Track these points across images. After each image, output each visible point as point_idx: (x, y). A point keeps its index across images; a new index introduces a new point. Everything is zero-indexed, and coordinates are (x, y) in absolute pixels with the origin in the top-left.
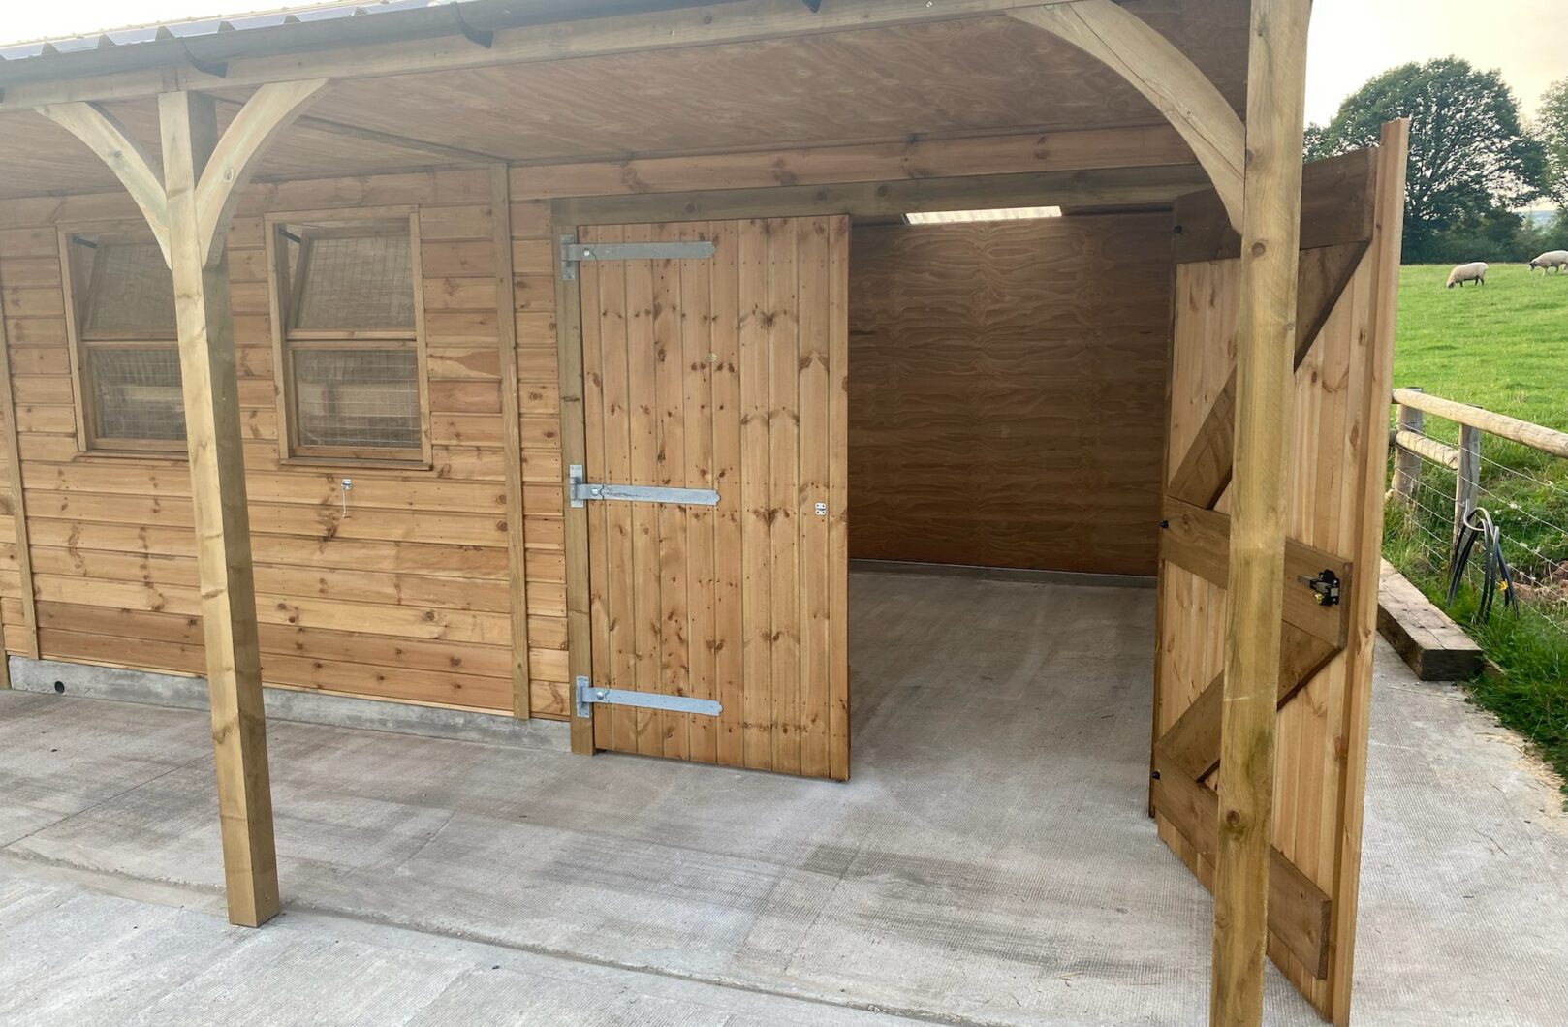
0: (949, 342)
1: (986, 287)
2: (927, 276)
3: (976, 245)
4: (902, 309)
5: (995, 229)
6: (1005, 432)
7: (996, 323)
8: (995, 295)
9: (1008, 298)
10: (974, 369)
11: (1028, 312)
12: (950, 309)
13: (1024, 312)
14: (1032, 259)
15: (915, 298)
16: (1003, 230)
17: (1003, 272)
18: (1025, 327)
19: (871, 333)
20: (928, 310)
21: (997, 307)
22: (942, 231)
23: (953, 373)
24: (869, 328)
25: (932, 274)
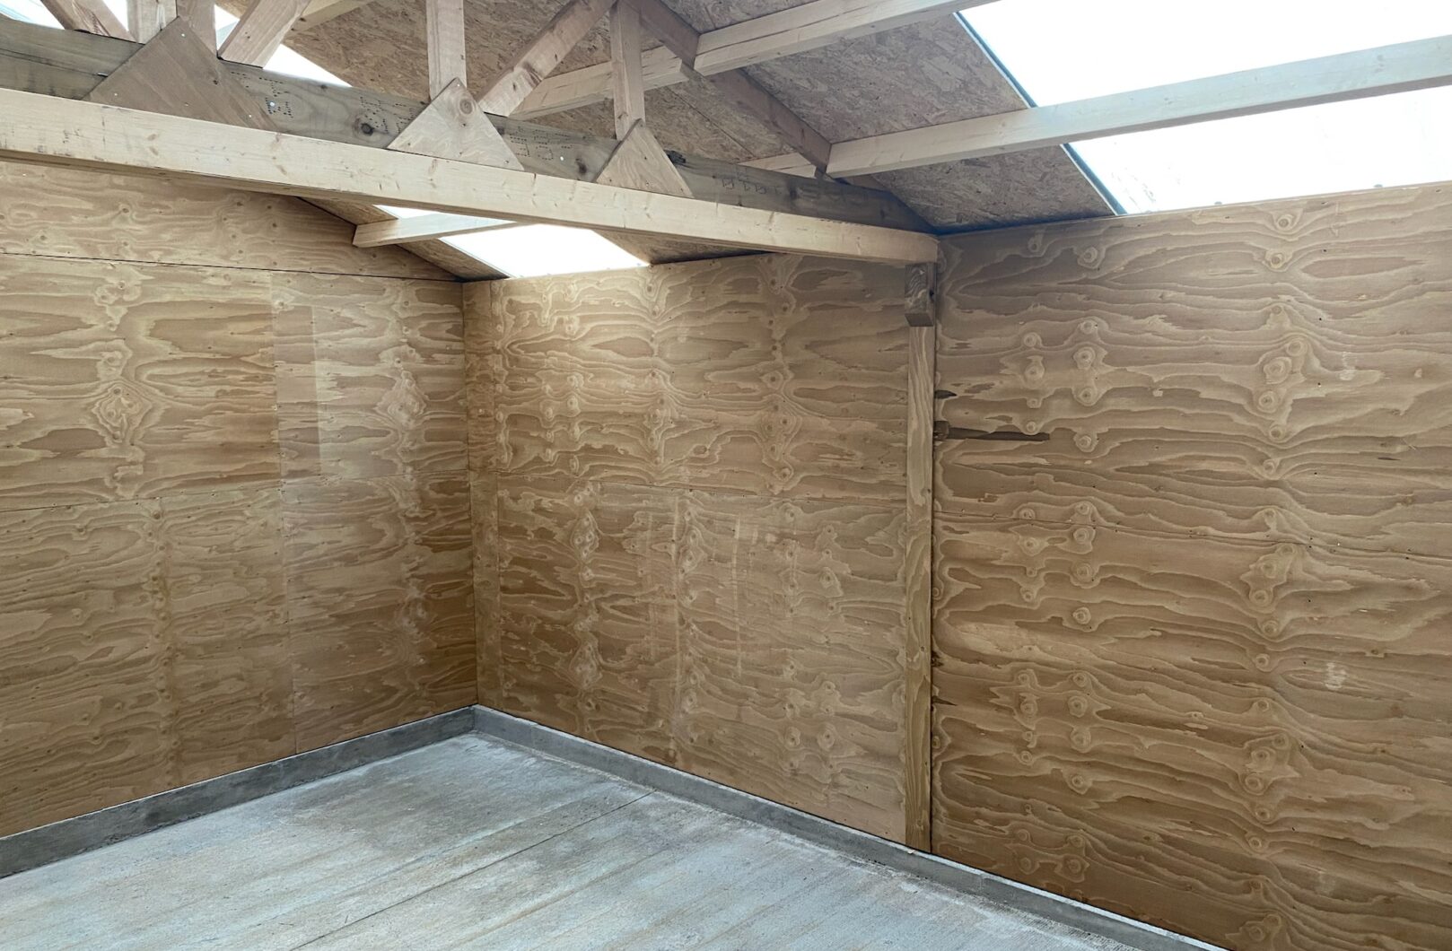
0: (1204, 465)
1: (1294, 347)
2: (1157, 322)
3: (1271, 252)
4: (1104, 391)
5: (1319, 215)
6: (1336, 677)
7: (1317, 429)
8: (1316, 363)
9: (1348, 374)
10: (1262, 527)
11: (1403, 407)
12: (1205, 394)
13: (1393, 406)
14: (1416, 281)
15: (1130, 369)
16: (1341, 216)
17: (1336, 314)
18: (1392, 440)
19: (1041, 436)
20: (1158, 393)
21: (1319, 392)
22: (1192, 226)
23: (1211, 531)
24: (1035, 428)
25: (1171, 318)
